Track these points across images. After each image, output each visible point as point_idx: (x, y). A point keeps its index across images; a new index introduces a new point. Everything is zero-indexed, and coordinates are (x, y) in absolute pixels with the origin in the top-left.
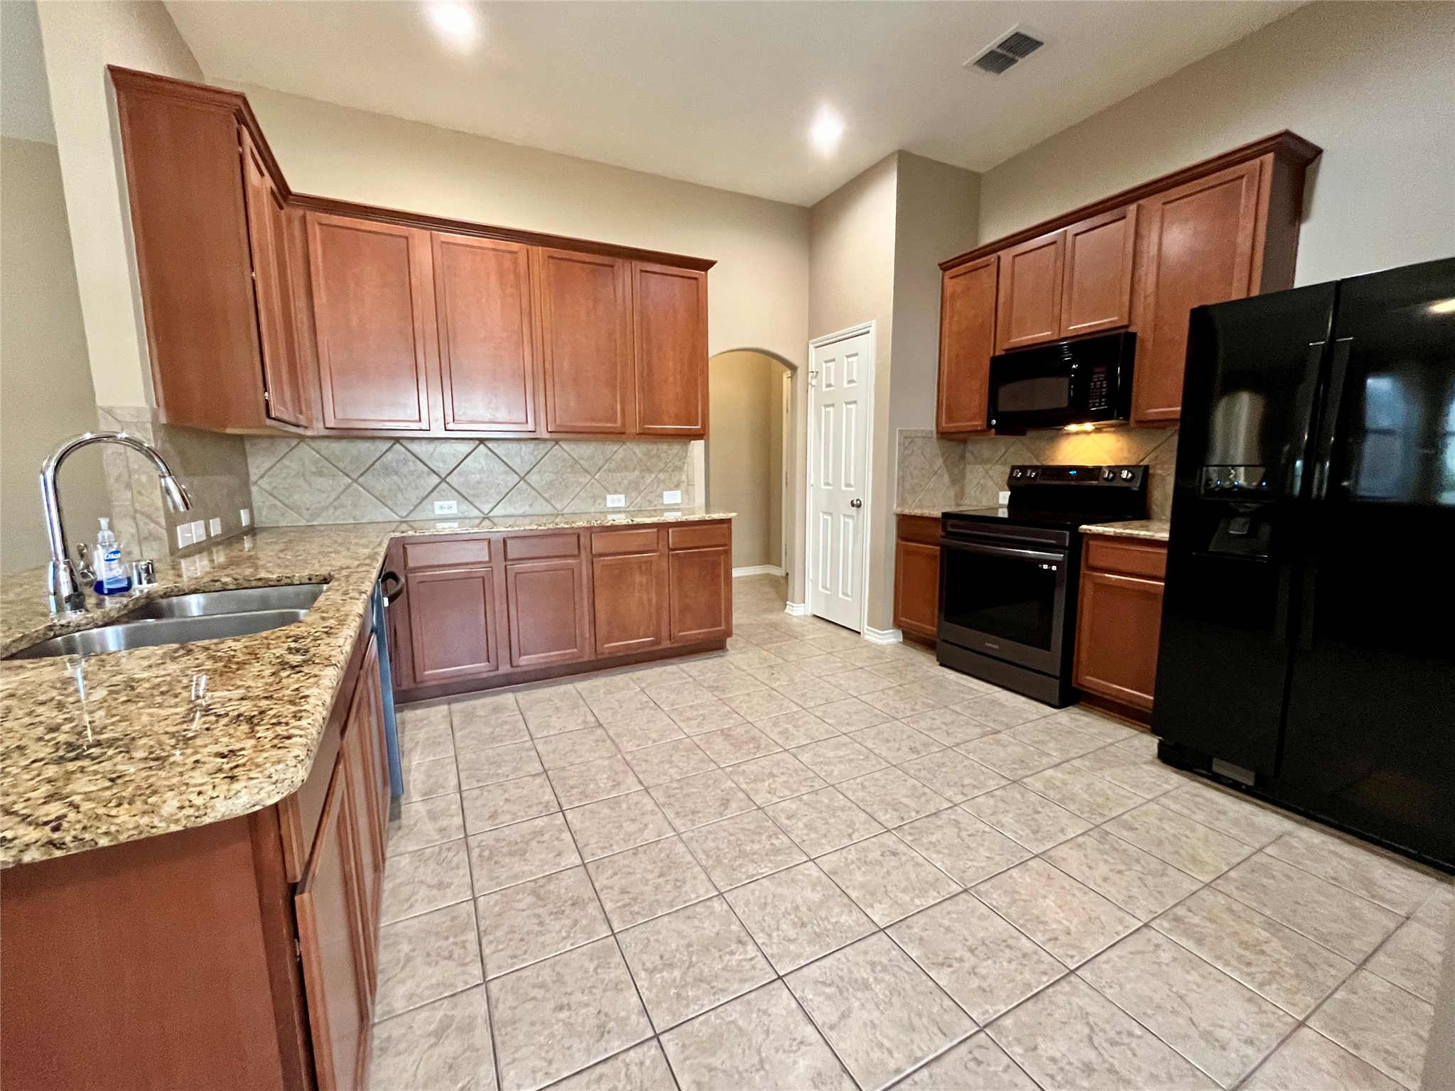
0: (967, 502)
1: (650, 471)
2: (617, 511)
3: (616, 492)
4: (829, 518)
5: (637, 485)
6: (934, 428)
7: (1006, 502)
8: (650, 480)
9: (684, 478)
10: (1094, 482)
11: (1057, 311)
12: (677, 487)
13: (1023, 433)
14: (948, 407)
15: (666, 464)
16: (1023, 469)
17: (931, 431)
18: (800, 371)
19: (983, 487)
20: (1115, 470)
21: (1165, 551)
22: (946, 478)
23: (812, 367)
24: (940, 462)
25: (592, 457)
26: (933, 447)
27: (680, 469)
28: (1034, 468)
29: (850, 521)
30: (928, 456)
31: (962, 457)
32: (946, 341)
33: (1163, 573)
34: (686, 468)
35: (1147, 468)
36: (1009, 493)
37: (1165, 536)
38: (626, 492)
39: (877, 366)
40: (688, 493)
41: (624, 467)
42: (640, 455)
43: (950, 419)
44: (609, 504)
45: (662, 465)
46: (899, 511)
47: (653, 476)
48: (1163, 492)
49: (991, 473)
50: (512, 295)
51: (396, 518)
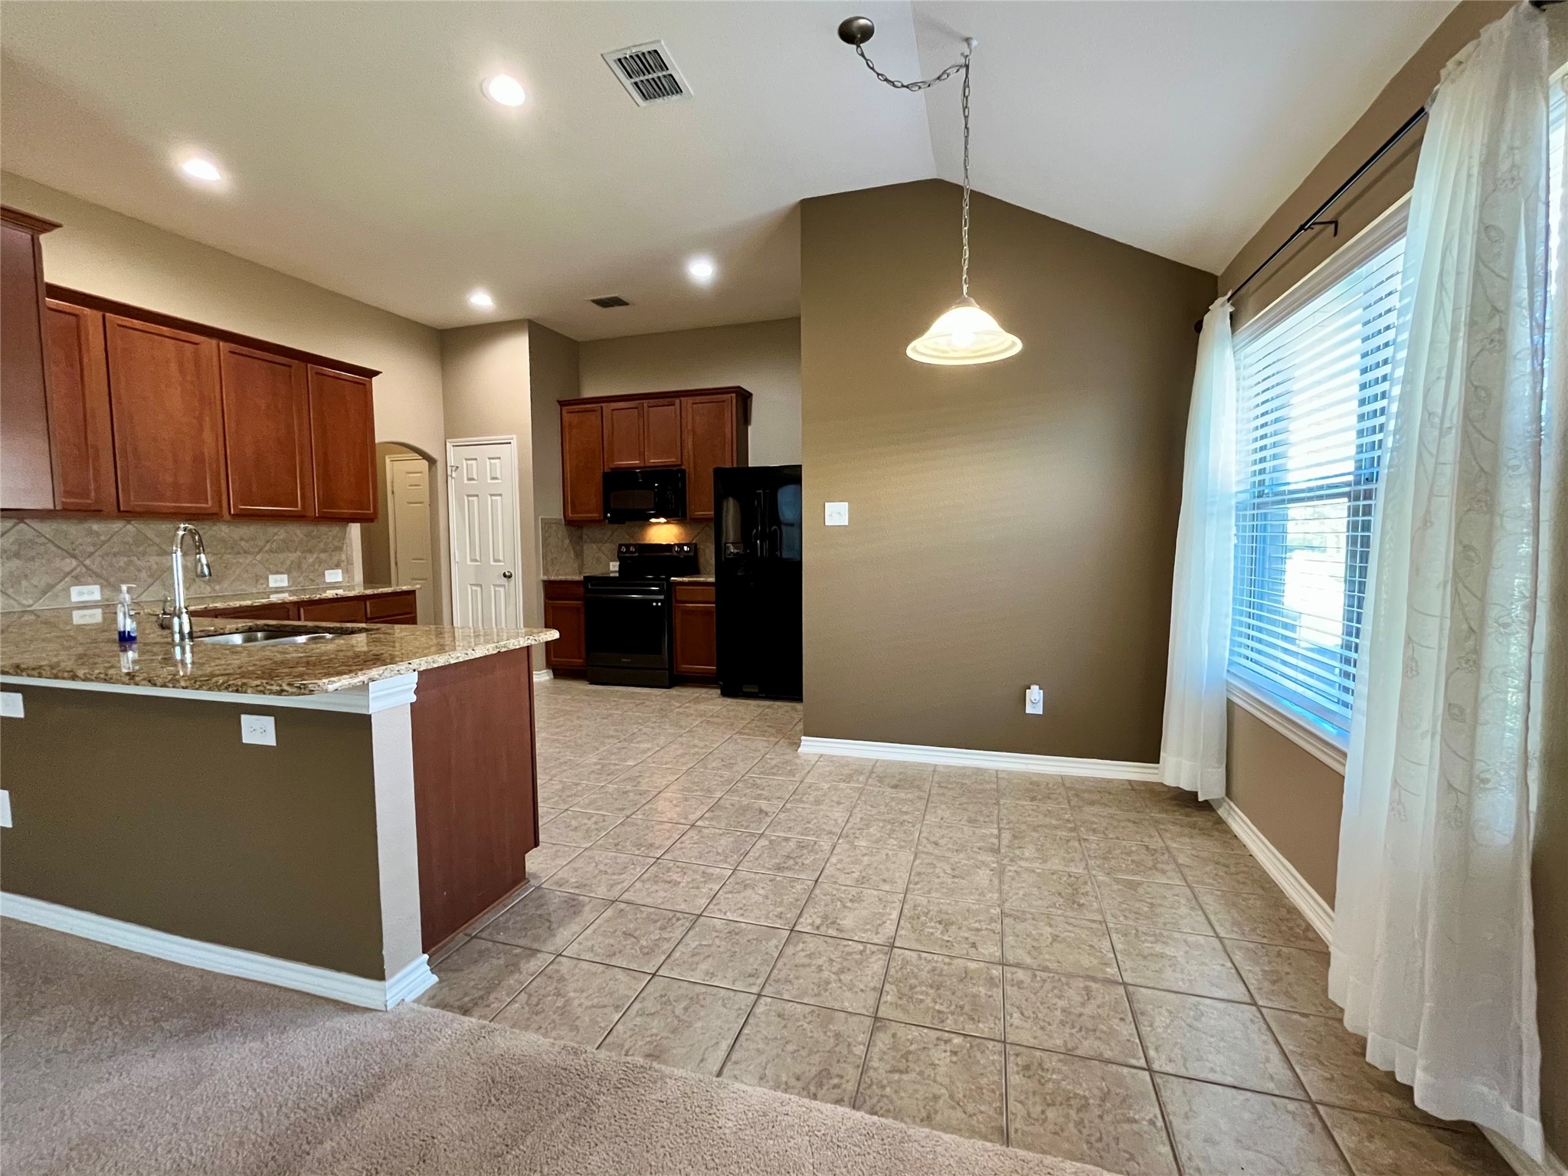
0: (586, 570)
1: (310, 551)
2: (278, 591)
3: (277, 573)
4: (479, 589)
5: (299, 566)
6: (562, 517)
7: (617, 569)
8: (311, 560)
9: (343, 557)
10: (668, 554)
11: (642, 450)
12: (337, 566)
13: (624, 523)
14: (573, 502)
15: (326, 544)
16: (627, 546)
17: (561, 520)
18: (440, 465)
19: (598, 560)
20: (681, 546)
21: (713, 588)
22: (572, 554)
23: (451, 461)
24: (567, 541)
25: (254, 539)
26: (562, 531)
27: (339, 549)
28: (634, 545)
29: (502, 589)
30: (559, 536)
31: (581, 537)
32: (567, 457)
33: (713, 598)
34: (345, 548)
35: (696, 545)
36: (618, 563)
37: (712, 579)
38: (288, 572)
39: (520, 470)
40: (347, 571)
41: (286, 546)
42: (301, 536)
43: (574, 511)
44: (272, 584)
45: (322, 545)
46: (546, 578)
47: (315, 556)
48: (708, 556)
49: (603, 548)
50: (192, 382)
51: (18, 609)
